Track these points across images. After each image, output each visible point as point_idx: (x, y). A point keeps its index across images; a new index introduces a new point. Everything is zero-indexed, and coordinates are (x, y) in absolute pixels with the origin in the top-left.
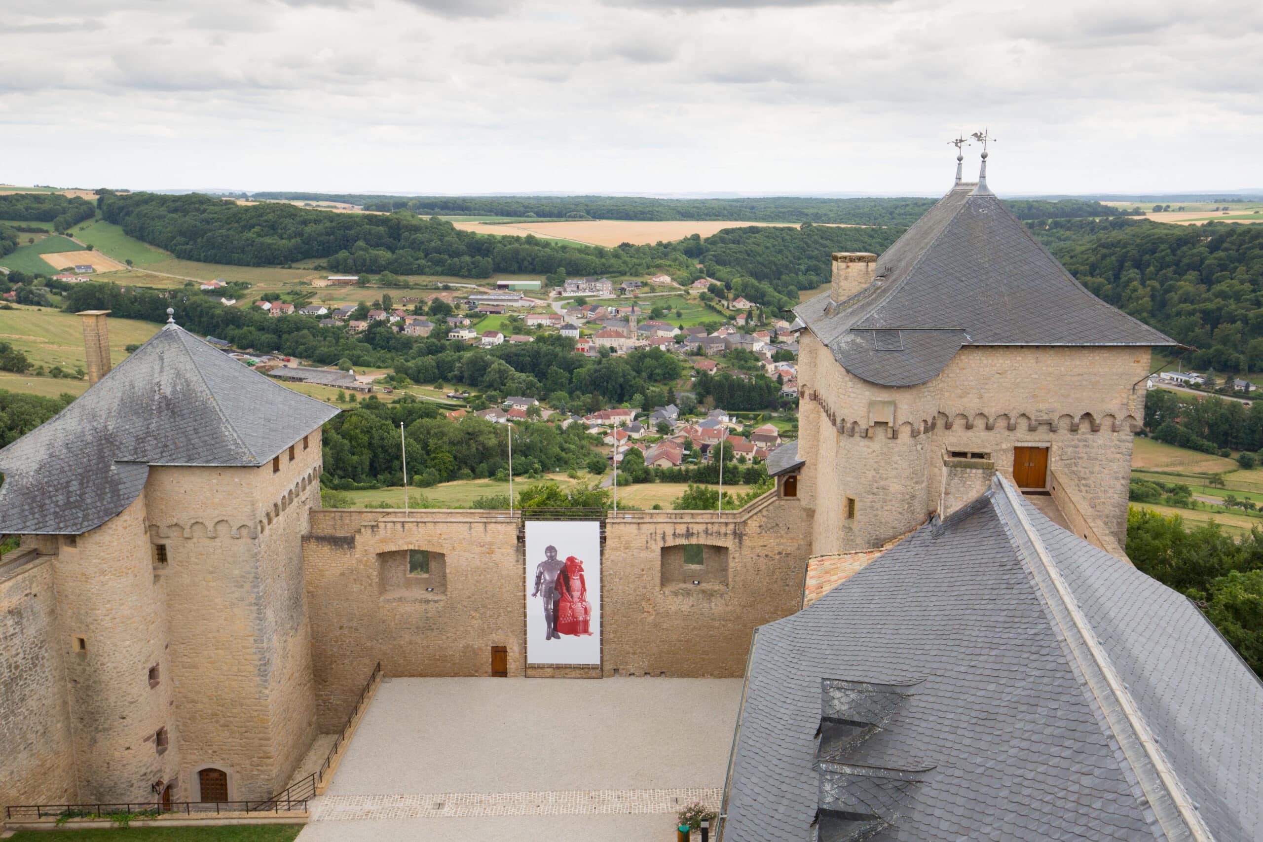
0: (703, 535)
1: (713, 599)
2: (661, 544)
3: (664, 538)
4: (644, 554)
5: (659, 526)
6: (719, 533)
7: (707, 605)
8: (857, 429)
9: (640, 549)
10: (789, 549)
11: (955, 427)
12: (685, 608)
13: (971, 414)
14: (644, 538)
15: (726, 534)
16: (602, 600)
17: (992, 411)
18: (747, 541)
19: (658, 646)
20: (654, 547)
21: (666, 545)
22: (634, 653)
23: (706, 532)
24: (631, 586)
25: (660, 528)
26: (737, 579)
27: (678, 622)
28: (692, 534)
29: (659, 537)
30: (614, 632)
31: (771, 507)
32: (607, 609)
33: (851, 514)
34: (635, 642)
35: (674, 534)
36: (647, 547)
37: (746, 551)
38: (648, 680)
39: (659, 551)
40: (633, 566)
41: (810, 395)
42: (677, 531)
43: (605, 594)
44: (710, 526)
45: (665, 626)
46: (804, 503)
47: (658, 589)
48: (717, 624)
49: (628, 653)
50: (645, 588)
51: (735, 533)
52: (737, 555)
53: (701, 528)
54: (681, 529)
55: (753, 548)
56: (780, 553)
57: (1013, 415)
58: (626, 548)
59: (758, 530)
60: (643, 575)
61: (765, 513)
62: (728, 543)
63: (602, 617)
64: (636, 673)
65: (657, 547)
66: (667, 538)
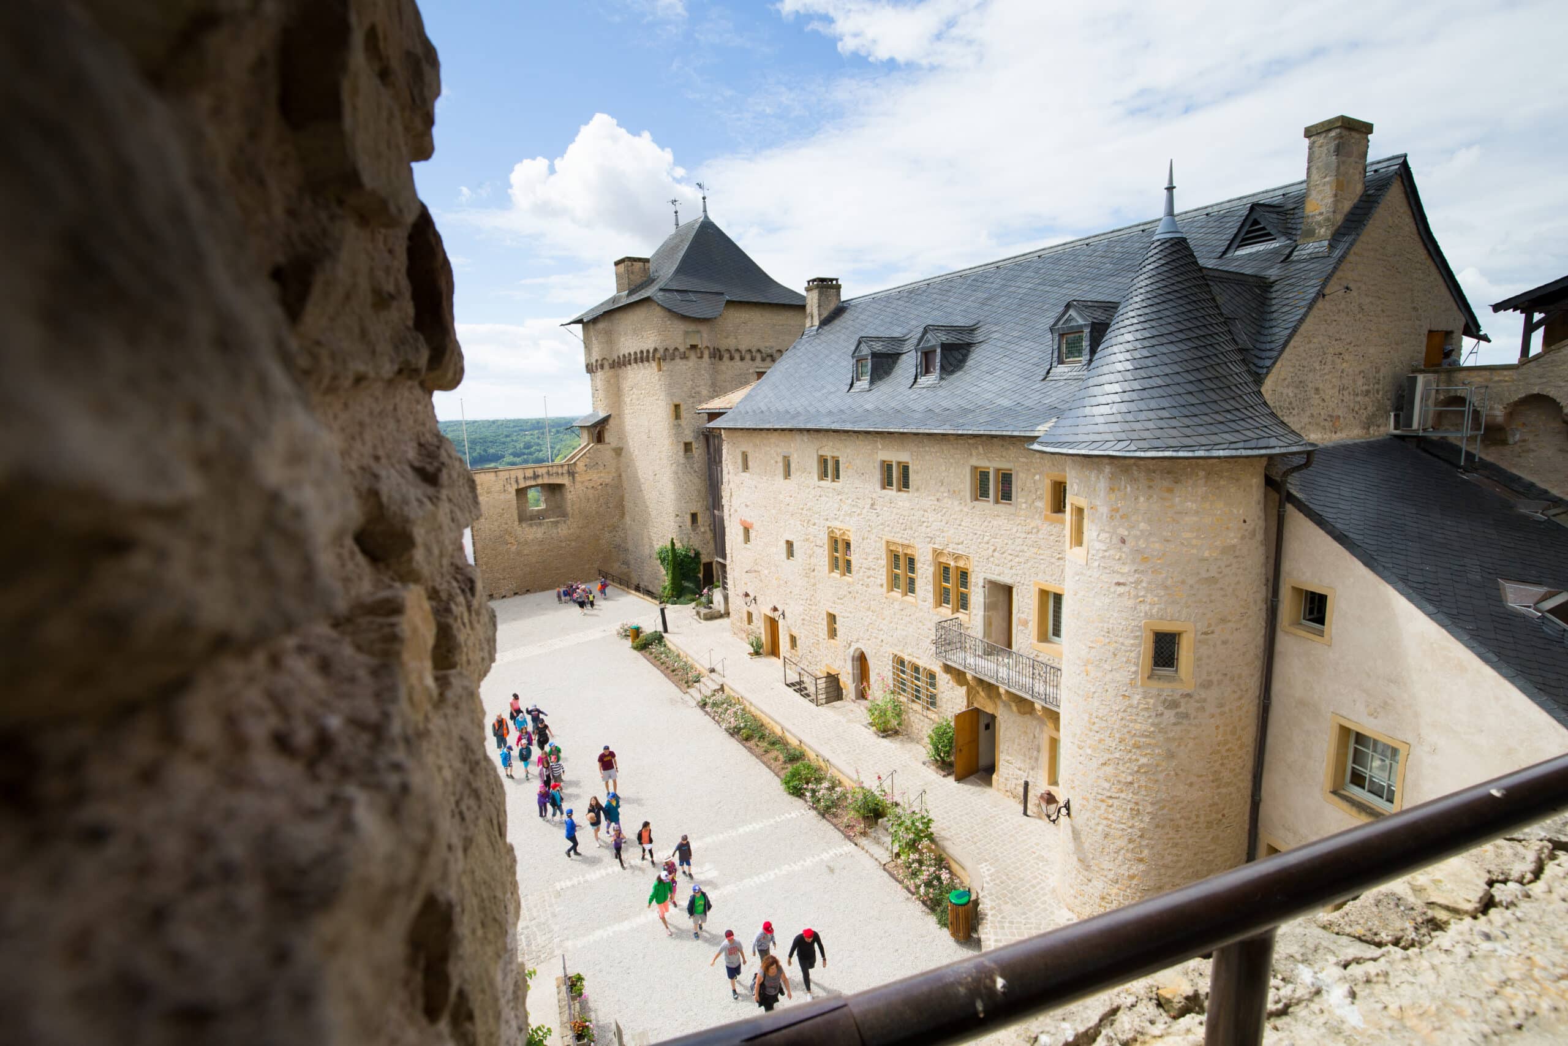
0: (546, 476)
1: (559, 525)
2: (515, 487)
3: (517, 481)
4: (502, 496)
5: (512, 472)
6: (558, 474)
7: (555, 531)
8: (677, 353)
9: (500, 492)
10: (607, 481)
11: (725, 359)
12: (540, 535)
13: (732, 349)
14: (501, 483)
15: (562, 474)
16: (473, 539)
17: (743, 347)
18: (578, 478)
19: (522, 570)
20: (510, 489)
21: (520, 487)
22: (504, 579)
23: (548, 473)
24: (496, 523)
25: (513, 474)
26: (575, 507)
27: (536, 547)
28: (538, 476)
29: (513, 481)
30: (486, 564)
31: (591, 451)
32: (478, 545)
33: (677, 416)
34: (504, 570)
35: (525, 478)
36: (505, 491)
37: (578, 485)
38: (518, 598)
39: (514, 492)
40: (494, 507)
41: (610, 364)
42: (527, 475)
43: (475, 533)
44: (550, 469)
45: (525, 552)
46: (614, 445)
47: (517, 523)
48: (564, 544)
49: (499, 579)
50: (506, 524)
51: (569, 472)
52: (572, 489)
53: (544, 470)
54: (529, 473)
55: (583, 482)
56: (601, 484)
57: (754, 350)
58: (488, 493)
59: (585, 468)
60: (503, 514)
61: (588, 455)
62: (565, 480)
63: (475, 553)
64: (508, 595)
65: (512, 489)
66: (519, 481)
